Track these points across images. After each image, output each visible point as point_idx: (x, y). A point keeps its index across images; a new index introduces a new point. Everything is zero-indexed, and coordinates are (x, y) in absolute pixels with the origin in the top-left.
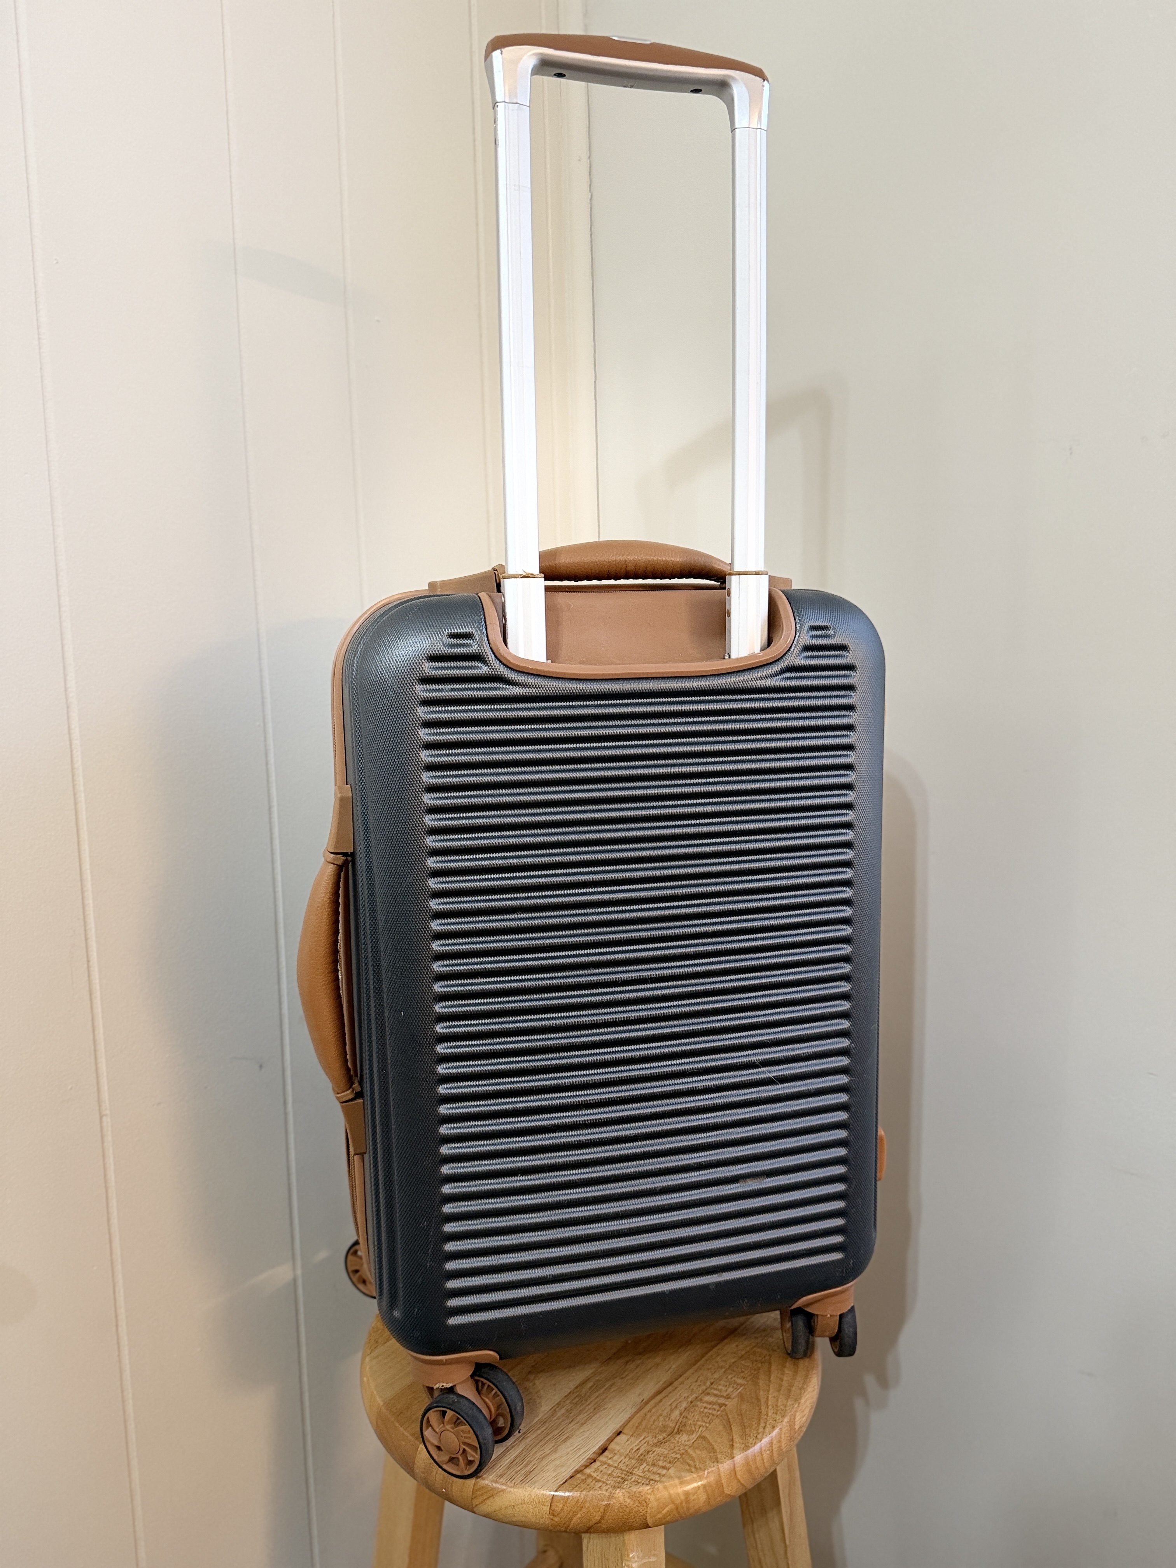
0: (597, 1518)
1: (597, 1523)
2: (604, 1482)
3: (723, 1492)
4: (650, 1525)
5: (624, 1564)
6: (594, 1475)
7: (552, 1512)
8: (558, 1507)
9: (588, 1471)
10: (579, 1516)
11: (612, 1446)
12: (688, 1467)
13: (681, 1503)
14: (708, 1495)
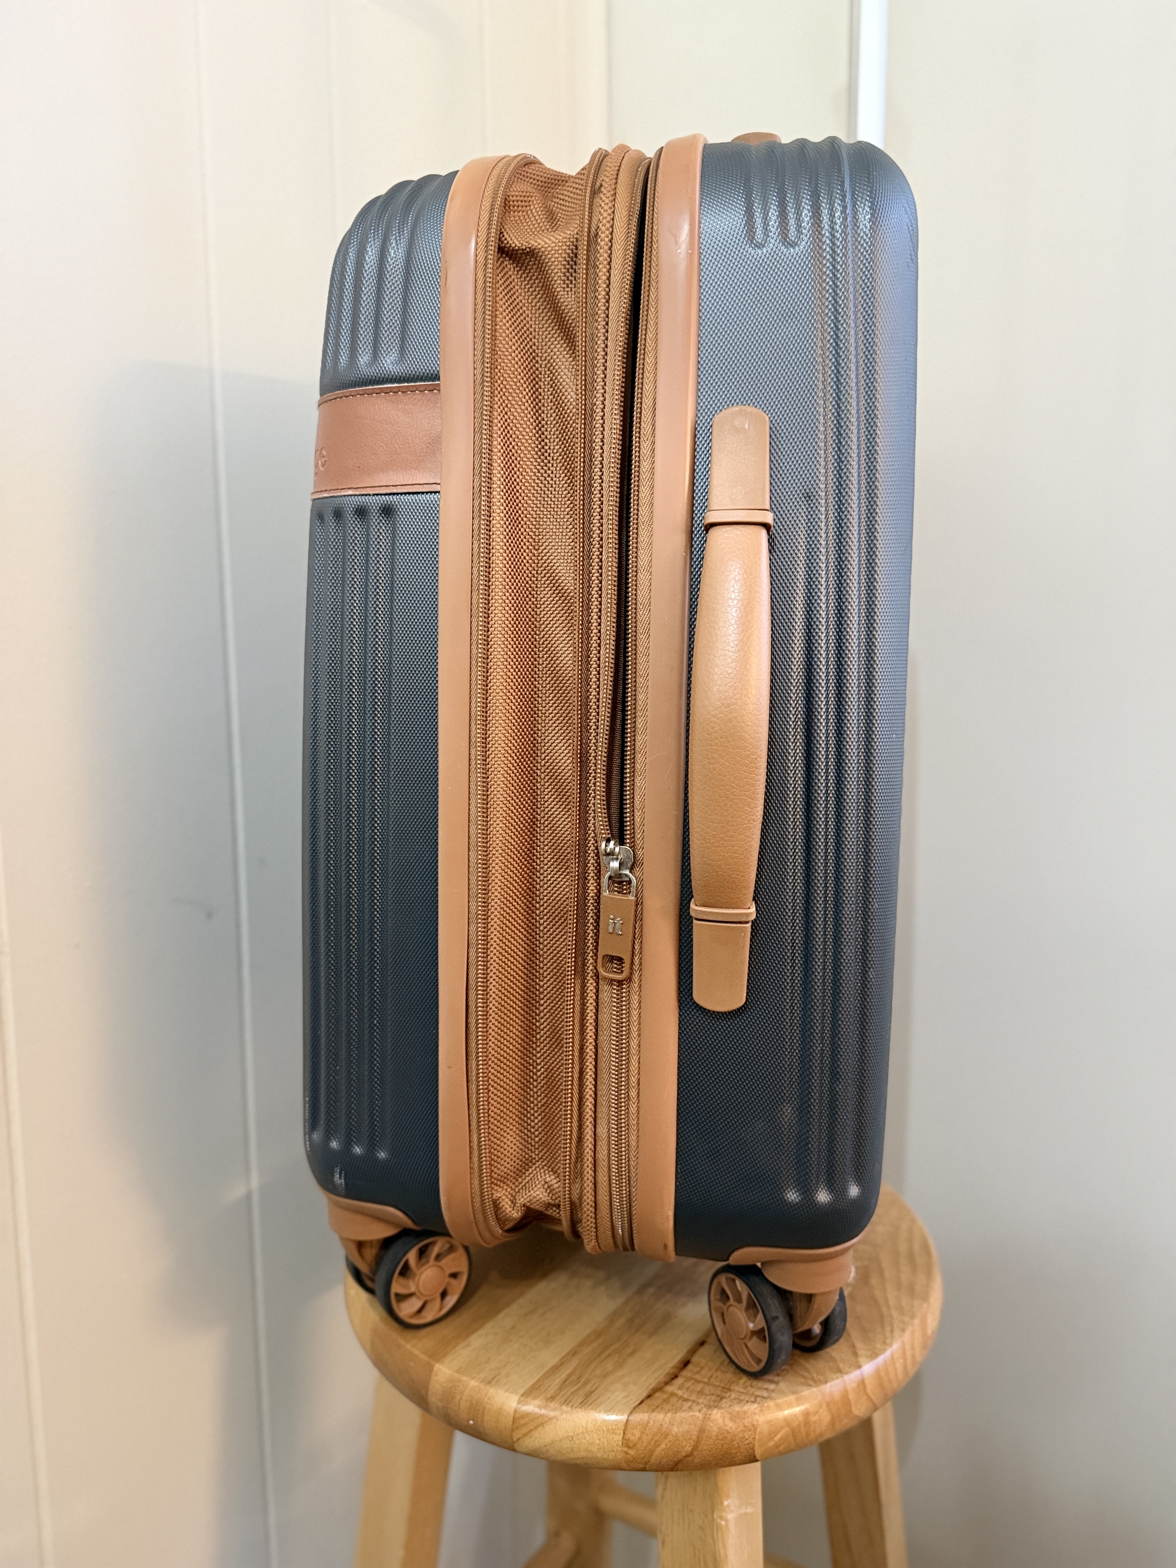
0: (688, 1448)
1: (687, 1456)
2: (694, 1402)
3: (851, 1411)
4: (758, 1457)
5: (715, 1516)
6: (680, 1393)
7: (626, 1443)
8: (634, 1435)
9: (670, 1389)
10: (663, 1446)
11: (695, 1359)
12: (803, 1380)
13: (799, 1425)
14: (832, 1415)
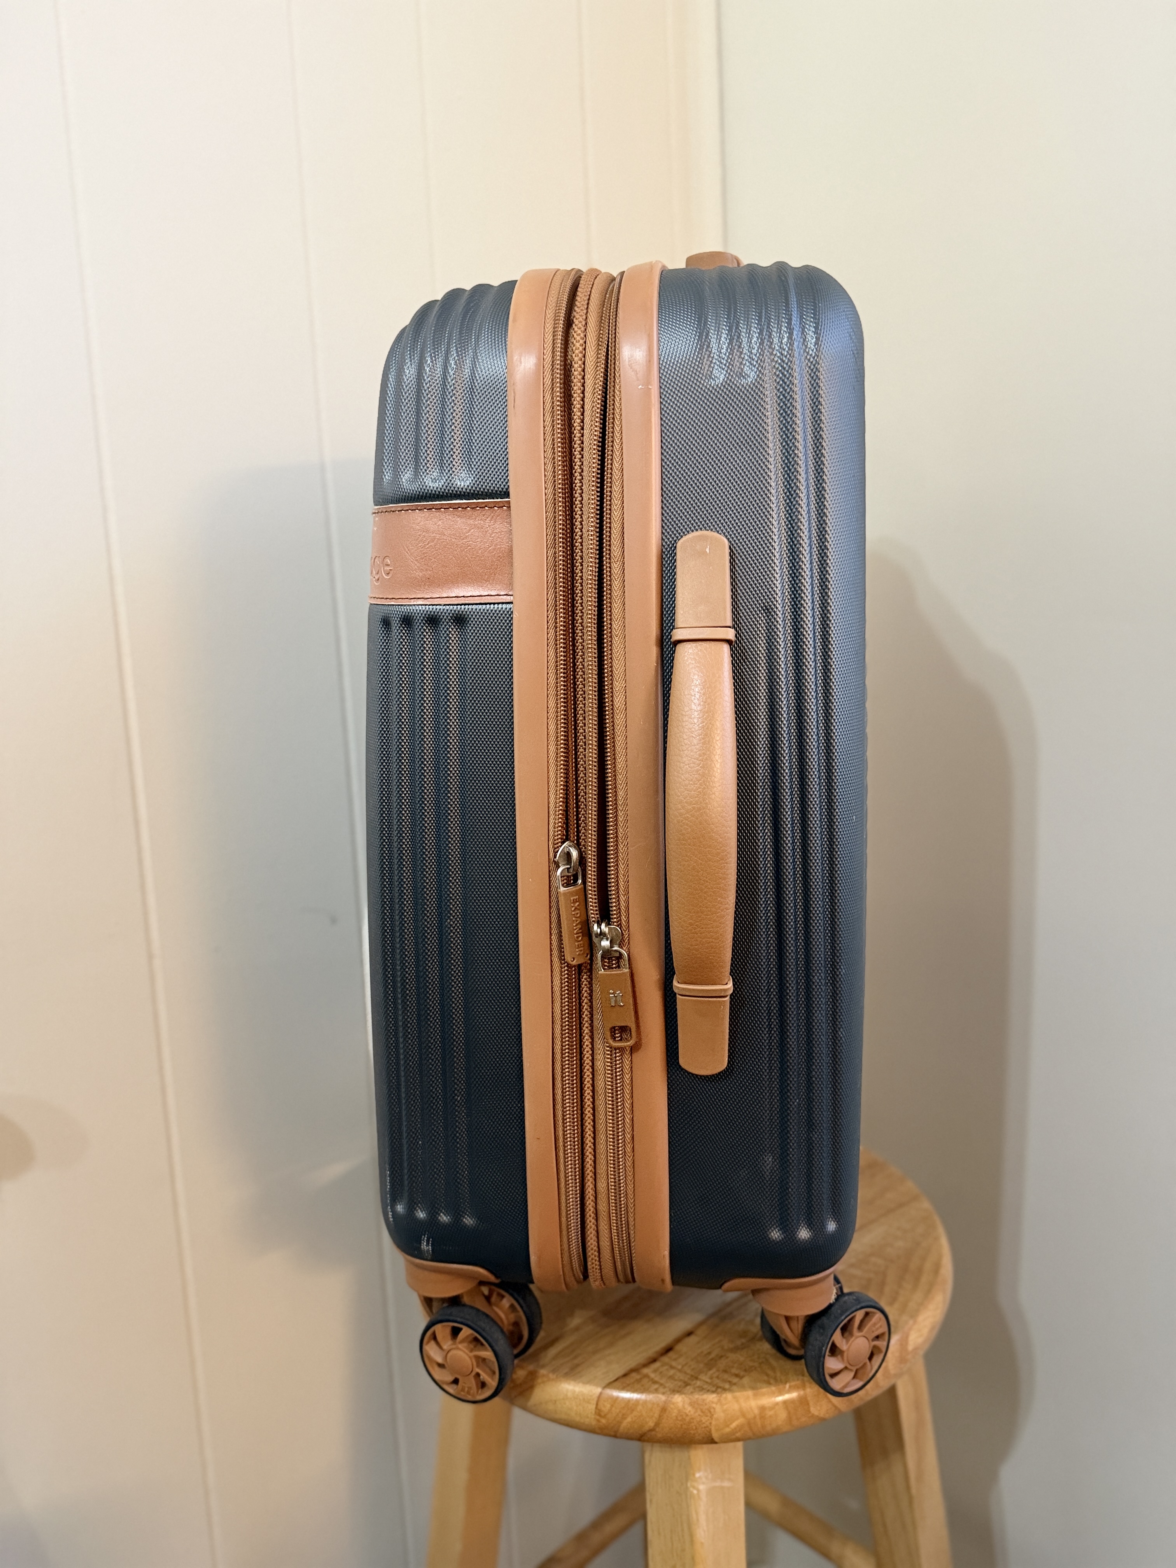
0: (651, 1424)
1: (651, 1430)
2: (661, 1385)
3: (809, 1411)
4: (716, 1440)
5: (689, 1484)
6: (652, 1375)
7: (598, 1412)
8: (606, 1407)
9: (645, 1371)
10: (629, 1419)
11: (679, 1347)
12: (766, 1378)
13: (755, 1417)
14: (789, 1413)
